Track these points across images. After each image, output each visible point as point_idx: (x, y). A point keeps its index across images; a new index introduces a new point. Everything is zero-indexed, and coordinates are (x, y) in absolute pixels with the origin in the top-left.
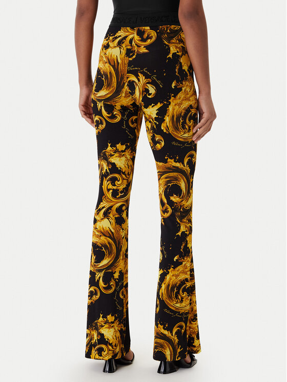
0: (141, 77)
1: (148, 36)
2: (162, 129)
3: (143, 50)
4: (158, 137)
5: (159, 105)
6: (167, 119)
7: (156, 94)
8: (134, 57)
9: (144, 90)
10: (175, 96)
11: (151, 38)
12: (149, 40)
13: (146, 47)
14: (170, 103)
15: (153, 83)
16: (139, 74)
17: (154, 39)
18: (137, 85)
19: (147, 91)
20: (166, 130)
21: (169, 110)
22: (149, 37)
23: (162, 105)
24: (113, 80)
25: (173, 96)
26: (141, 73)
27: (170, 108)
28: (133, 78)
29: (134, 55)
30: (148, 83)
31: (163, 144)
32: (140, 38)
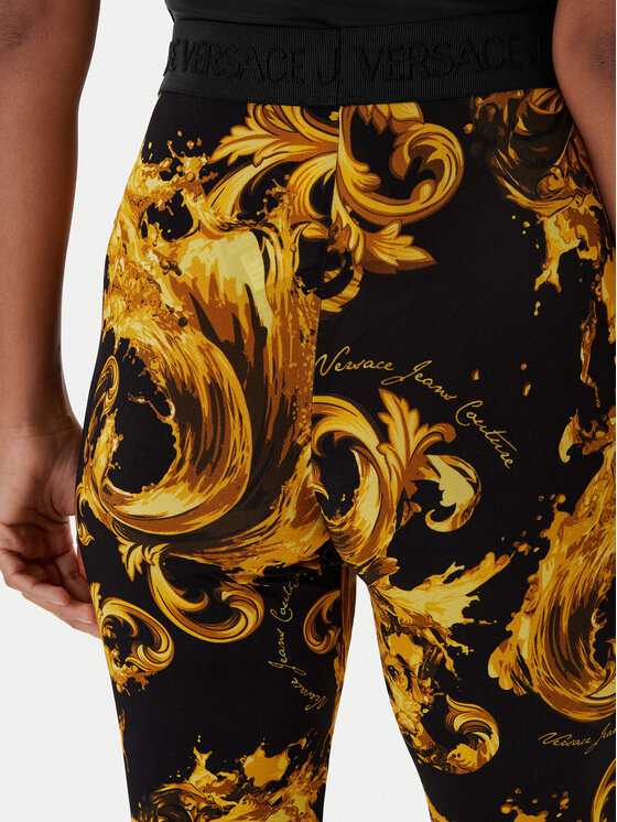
0: (401, 418)
1: (417, 161)
2: (492, 673)
3: (398, 251)
4: (463, 715)
5: (490, 567)
6: (524, 629)
7: (479, 510)
8: (351, 292)
9: (412, 490)
10: (570, 507)
11: (433, 175)
12: (426, 189)
13: (416, 230)
14: (545, 546)
15: (464, 447)
16: (389, 399)
17: (450, 179)
18: (369, 459)
19: (428, 494)
20: (514, 678)
21: (536, 582)
22: (424, 170)
23: (505, 561)
24: (235, 434)
25: (561, 508)
26: (398, 391)
27: (546, 572)
28: (348, 421)
29: (345, 278)
30: (438, 448)
31: (493, 744)
32: (373, 179)
